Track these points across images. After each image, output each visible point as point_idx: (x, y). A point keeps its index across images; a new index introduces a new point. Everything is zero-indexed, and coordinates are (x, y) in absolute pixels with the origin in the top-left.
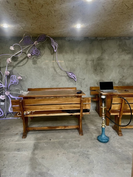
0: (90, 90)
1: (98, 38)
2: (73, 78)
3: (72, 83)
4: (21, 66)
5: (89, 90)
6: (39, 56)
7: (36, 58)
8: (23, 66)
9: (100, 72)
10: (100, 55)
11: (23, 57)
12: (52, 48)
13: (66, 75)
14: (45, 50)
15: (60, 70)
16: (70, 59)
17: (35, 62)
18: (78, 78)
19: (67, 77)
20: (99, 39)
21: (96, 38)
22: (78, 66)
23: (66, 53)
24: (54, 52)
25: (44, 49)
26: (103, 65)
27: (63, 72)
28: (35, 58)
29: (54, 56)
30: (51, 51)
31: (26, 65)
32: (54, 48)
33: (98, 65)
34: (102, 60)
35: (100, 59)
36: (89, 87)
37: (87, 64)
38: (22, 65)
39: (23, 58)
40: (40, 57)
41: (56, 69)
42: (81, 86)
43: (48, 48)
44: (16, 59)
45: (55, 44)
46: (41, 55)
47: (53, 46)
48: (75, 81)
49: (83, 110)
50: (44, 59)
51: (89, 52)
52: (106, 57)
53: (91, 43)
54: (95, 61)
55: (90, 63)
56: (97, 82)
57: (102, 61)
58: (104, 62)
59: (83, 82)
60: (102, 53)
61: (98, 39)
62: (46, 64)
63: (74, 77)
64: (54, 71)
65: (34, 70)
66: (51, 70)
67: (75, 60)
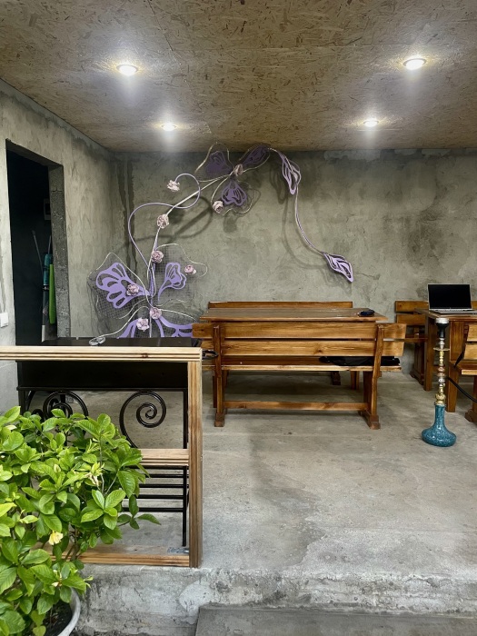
0: (396, 312)
1: (423, 152)
2: (344, 273)
3: (339, 289)
4: (191, 237)
5: (393, 310)
6: (244, 207)
7: (234, 213)
8: (198, 237)
9: (430, 255)
10: (431, 203)
11: (196, 212)
12: (282, 183)
13: (321, 263)
14: (261, 189)
15: (303, 248)
16: (335, 216)
17: (230, 226)
18: (358, 273)
19: (324, 270)
20: (428, 153)
21: (419, 150)
22: (359, 237)
23: (325, 196)
24: (288, 195)
25: (259, 187)
26: (440, 235)
27: (313, 254)
28: (231, 214)
29: (286, 206)
30: (279, 193)
31: (205, 233)
32: (290, 183)
33: (423, 234)
34: (435, 218)
35: (429, 216)
36: (393, 303)
37: (387, 229)
38: (193, 233)
39: (198, 214)
40: (246, 209)
41: (291, 247)
42: (368, 299)
43: (269, 185)
44: (177, 217)
45: (292, 173)
46: (249, 205)
47: (286, 178)
48: (349, 282)
49: (382, 357)
50: (257, 215)
51: (396, 195)
52: (449, 208)
53: (403, 167)
54: (413, 223)
55: (396, 226)
56: (418, 287)
57: (436, 221)
58: (441, 224)
59: (373, 286)
60: (436, 198)
61: (424, 155)
62: (263, 230)
63: (347, 271)
64: (285, 251)
65: (227, 247)
66: (277, 248)
67: (352, 219)
